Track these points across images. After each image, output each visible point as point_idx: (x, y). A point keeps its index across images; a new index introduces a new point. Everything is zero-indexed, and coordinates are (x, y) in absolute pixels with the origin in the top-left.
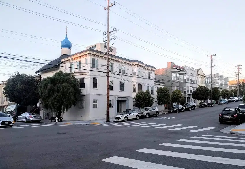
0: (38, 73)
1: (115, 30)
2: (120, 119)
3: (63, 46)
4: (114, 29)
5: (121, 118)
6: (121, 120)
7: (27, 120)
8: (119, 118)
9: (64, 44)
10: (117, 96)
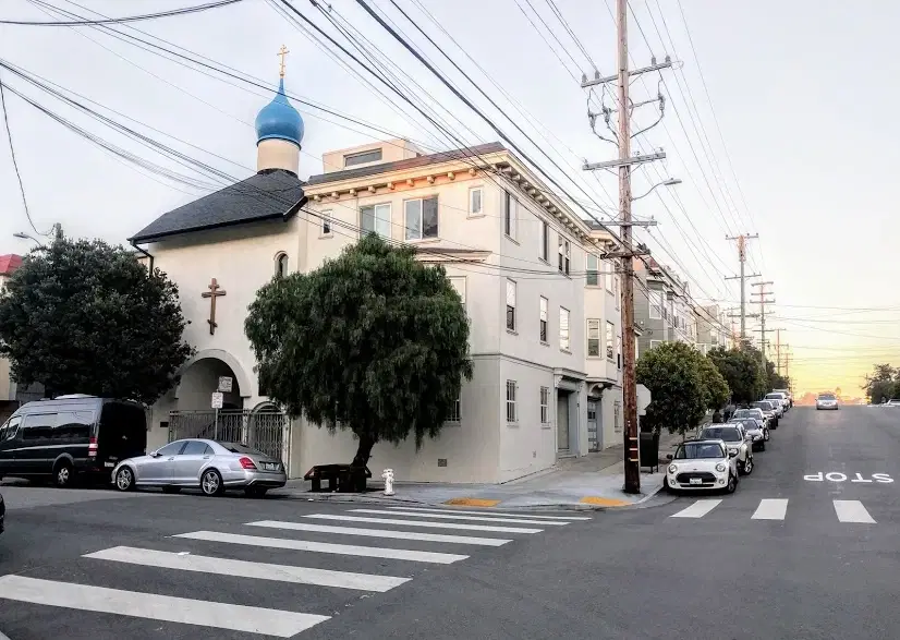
0: (142, 246)
1: (660, 65)
2: (713, 479)
3: (266, 132)
4: (654, 60)
5: (718, 475)
6: (717, 485)
7: (221, 480)
8: (709, 477)
9: (273, 121)
10: (560, 372)
